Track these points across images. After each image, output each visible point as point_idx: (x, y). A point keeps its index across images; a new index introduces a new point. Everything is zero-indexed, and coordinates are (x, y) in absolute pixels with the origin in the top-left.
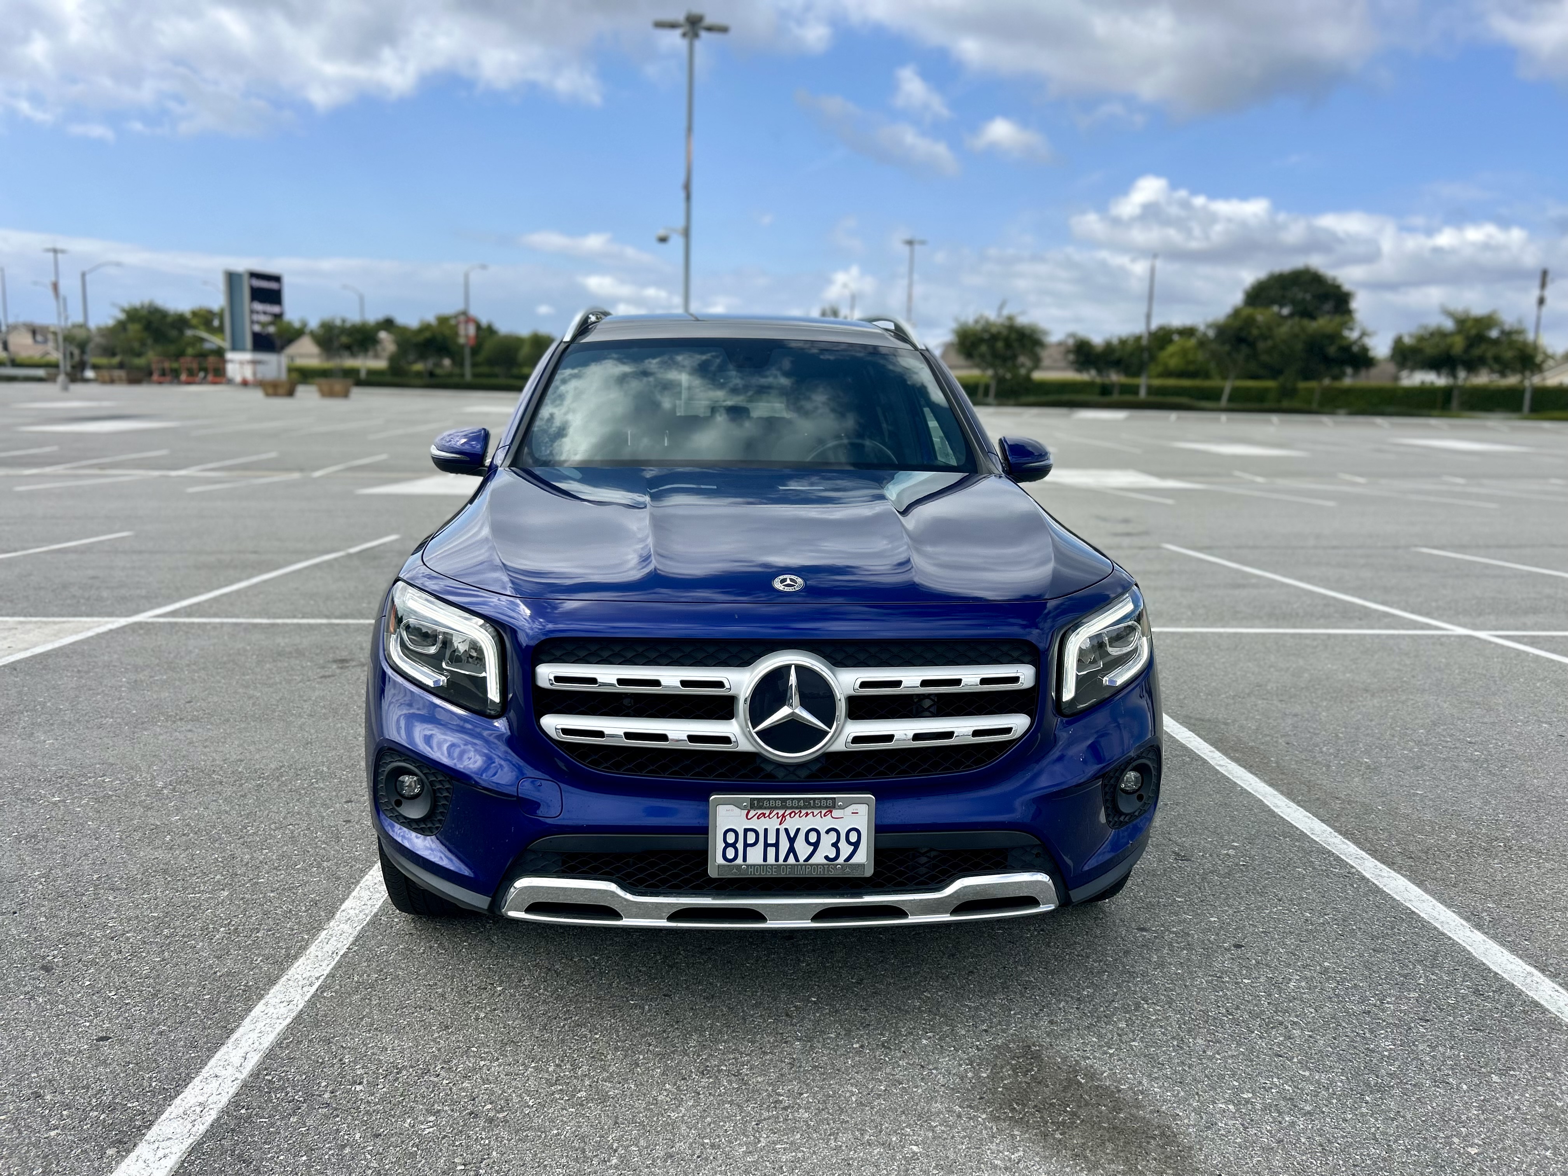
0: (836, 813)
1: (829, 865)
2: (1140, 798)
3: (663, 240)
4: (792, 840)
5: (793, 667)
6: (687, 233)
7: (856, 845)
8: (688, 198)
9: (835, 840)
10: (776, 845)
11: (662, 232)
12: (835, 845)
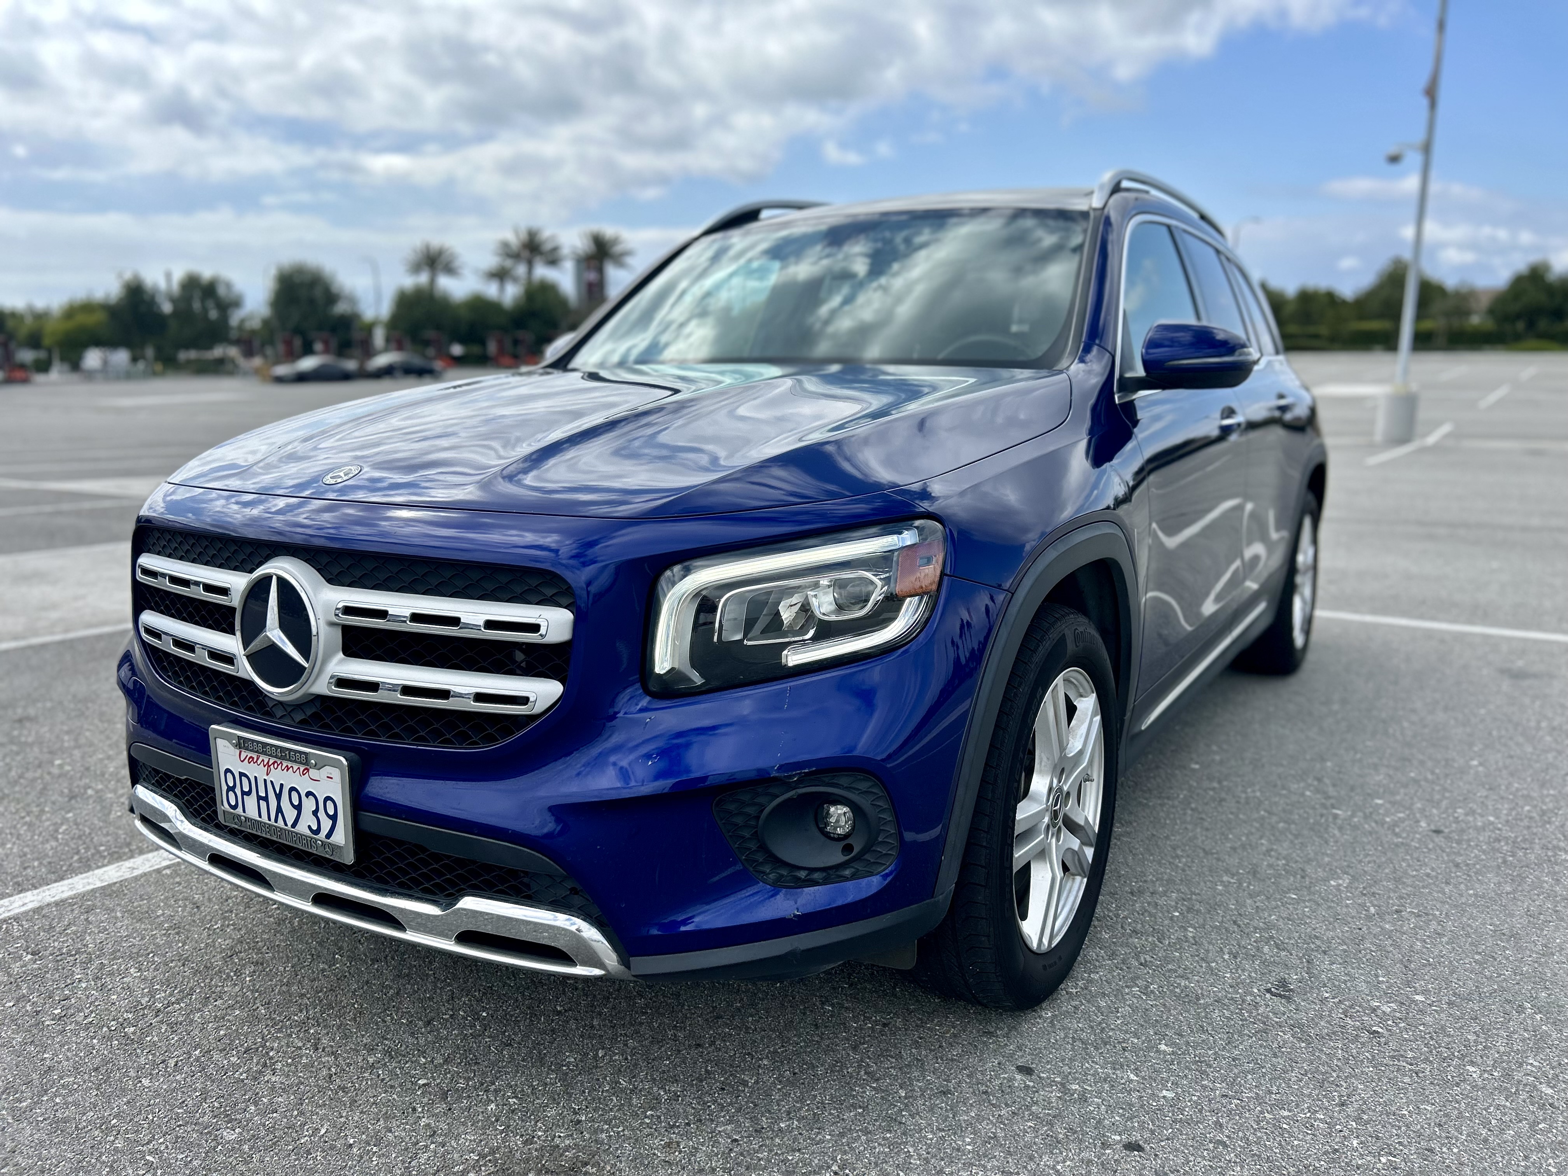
0: (313, 773)
1: (312, 838)
2: (848, 849)
3: (1394, 159)
4: (279, 797)
5: (274, 580)
6: (1427, 148)
7: (334, 818)
8: (1433, 104)
9: (314, 808)
10: (266, 799)
11: (1393, 150)
12: (315, 813)
